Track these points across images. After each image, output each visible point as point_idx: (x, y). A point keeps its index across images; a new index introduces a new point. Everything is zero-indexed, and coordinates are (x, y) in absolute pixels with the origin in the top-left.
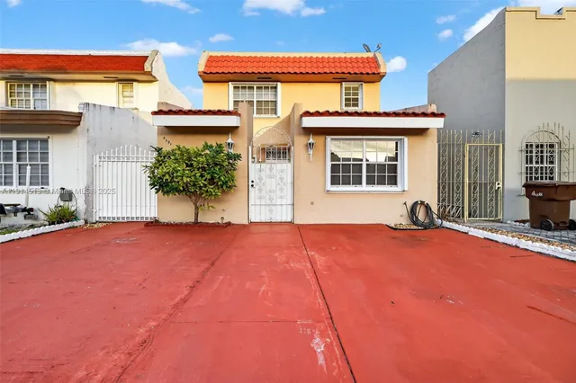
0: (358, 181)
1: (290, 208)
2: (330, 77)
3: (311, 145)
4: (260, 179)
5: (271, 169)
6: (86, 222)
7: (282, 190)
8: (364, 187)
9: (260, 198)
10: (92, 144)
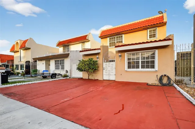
0: (138, 67)
4: (106, 67)
5: (109, 64)
6: (70, 78)
7: (112, 70)
8: (140, 69)
9: (106, 73)
10: (72, 60)
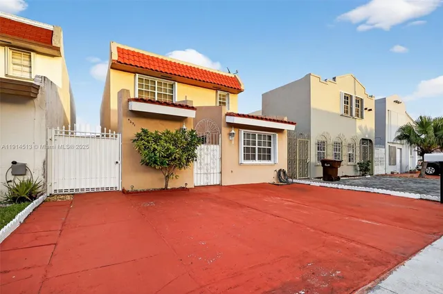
0: (254, 158)
1: (219, 175)
2: (211, 86)
3: (230, 134)
4: (201, 155)
5: (207, 149)
7: (214, 163)
8: (257, 162)
9: (200, 169)
